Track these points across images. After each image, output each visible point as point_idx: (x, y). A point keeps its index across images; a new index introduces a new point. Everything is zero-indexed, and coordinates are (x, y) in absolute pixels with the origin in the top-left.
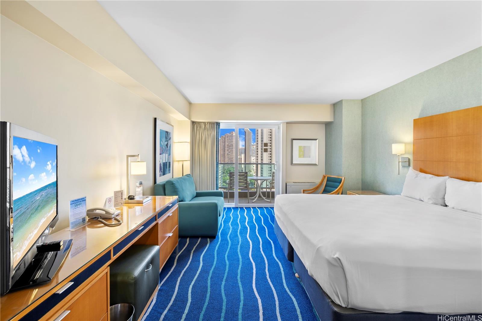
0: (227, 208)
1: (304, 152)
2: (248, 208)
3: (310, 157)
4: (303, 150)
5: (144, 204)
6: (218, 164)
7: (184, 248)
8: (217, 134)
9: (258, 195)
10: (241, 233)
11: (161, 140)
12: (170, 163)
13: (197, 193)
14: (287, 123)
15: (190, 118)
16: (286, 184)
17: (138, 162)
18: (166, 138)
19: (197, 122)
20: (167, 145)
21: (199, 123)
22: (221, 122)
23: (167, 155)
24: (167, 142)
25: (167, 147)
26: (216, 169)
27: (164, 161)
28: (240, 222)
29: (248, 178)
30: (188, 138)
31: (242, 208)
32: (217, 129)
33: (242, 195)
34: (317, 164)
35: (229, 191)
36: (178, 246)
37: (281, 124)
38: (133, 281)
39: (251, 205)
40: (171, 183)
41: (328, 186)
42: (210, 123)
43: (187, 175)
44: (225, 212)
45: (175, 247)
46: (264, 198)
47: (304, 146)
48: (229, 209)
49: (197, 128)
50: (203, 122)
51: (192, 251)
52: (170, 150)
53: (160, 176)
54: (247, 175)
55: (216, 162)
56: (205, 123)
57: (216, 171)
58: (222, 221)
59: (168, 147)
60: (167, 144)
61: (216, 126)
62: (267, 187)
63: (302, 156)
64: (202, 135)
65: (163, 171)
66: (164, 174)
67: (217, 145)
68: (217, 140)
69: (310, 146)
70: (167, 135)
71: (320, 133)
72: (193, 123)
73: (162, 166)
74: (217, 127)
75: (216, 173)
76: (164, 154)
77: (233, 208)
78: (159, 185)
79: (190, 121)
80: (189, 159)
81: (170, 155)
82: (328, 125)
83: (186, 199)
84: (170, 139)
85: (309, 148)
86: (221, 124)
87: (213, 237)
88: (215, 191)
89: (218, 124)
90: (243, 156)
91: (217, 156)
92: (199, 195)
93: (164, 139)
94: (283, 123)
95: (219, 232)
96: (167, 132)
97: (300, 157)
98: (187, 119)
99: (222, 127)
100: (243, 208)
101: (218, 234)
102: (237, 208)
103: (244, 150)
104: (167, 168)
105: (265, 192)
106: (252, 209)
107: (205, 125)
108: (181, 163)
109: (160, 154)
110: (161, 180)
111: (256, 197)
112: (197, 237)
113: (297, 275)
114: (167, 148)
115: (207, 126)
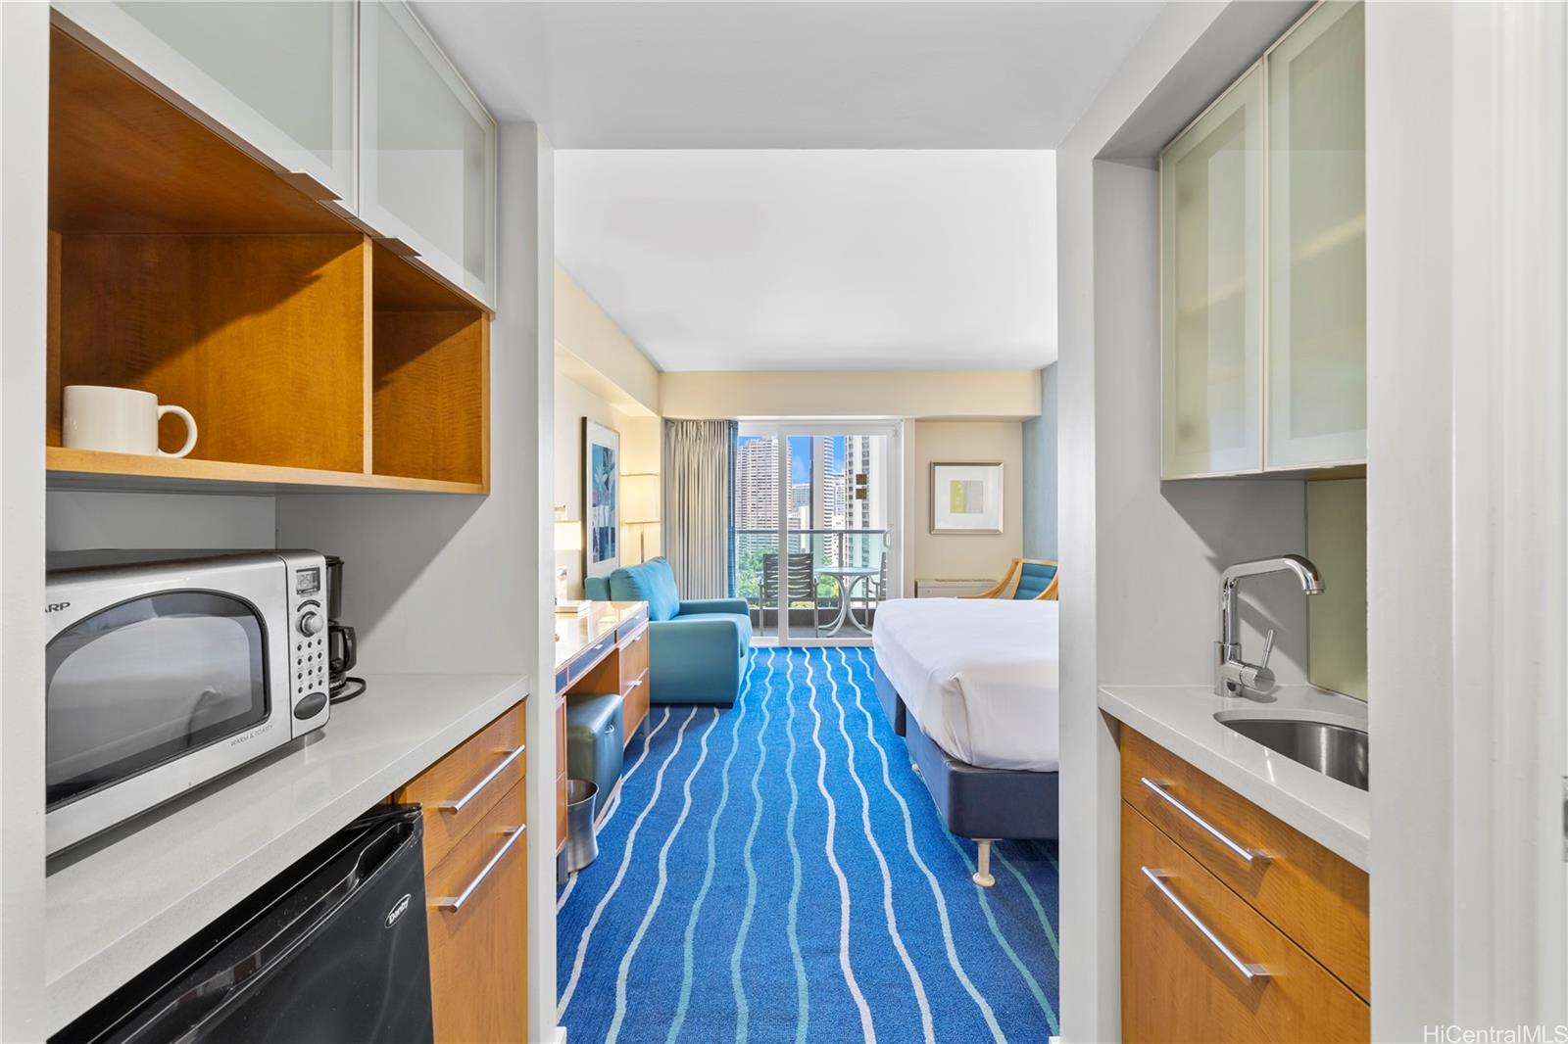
0: (759, 649)
1: (966, 499)
2: (815, 651)
3: (982, 512)
4: (961, 491)
5: (579, 615)
6: (734, 535)
7: (662, 725)
8: (729, 452)
9: (841, 618)
10: (794, 698)
11: (594, 471)
12: (613, 529)
13: (681, 604)
14: (918, 421)
15: (658, 411)
16: (916, 583)
17: (565, 522)
18: (605, 465)
19: (677, 420)
20: (607, 483)
21: (682, 422)
22: (741, 421)
23: (607, 508)
24: (606, 476)
25: (608, 488)
26: (729, 545)
27: (602, 525)
28: (792, 676)
29: (815, 570)
30: (655, 465)
31: (797, 650)
32: (730, 438)
33: (799, 620)
34: (1001, 530)
35: (764, 608)
36: (648, 719)
37: (903, 424)
38: (590, 740)
39: (822, 641)
40: (624, 575)
41: (1024, 588)
42: (712, 423)
43: (656, 560)
44: (753, 657)
45: (643, 718)
46: (861, 627)
47: (966, 482)
48: (764, 651)
49: (677, 435)
50: (693, 421)
51: (681, 731)
52: (613, 495)
53: (595, 561)
54: (812, 561)
55: (729, 526)
56: (697, 423)
57: (729, 551)
58: (746, 674)
59: (610, 488)
60: (608, 479)
61: (726, 431)
62: (867, 594)
63: (960, 510)
64: (691, 455)
65: (601, 548)
66: (602, 558)
67: (729, 481)
68: (729, 469)
69: (982, 482)
70: (606, 456)
71: (1009, 449)
72: (667, 422)
73: (598, 536)
74: (730, 434)
75: (729, 556)
76: (602, 507)
77: (773, 649)
78: (596, 580)
79: (660, 418)
80: (659, 520)
81: (612, 508)
82: (1027, 425)
83: (660, 616)
84: (612, 467)
85: (980, 485)
86: (739, 424)
87: (727, 705)
88: (727, 599)
89: (733, 425)
90: (804, 511)
91: (729, 510)
92: (685, 610)
93: (600, 469)
94: (906, 419)
95: (740, 697)
96: (606, 450)
97: (954, 510)
98: (651, 414)
99: (742, 431)
100: (801, 648)
101: (739, 701)
102: (786, 648)
103: (808, 495)
104: (607, 542)
105: (864, 610)
106: (824, 651)
107: (697, 429)
108: (637, 530)
109: (594, 505)
110: (599, 570)
111: (835, 625)
112: (689, 705)
113: (915, 767)
114: (607, 492)
115: (705, 431)
